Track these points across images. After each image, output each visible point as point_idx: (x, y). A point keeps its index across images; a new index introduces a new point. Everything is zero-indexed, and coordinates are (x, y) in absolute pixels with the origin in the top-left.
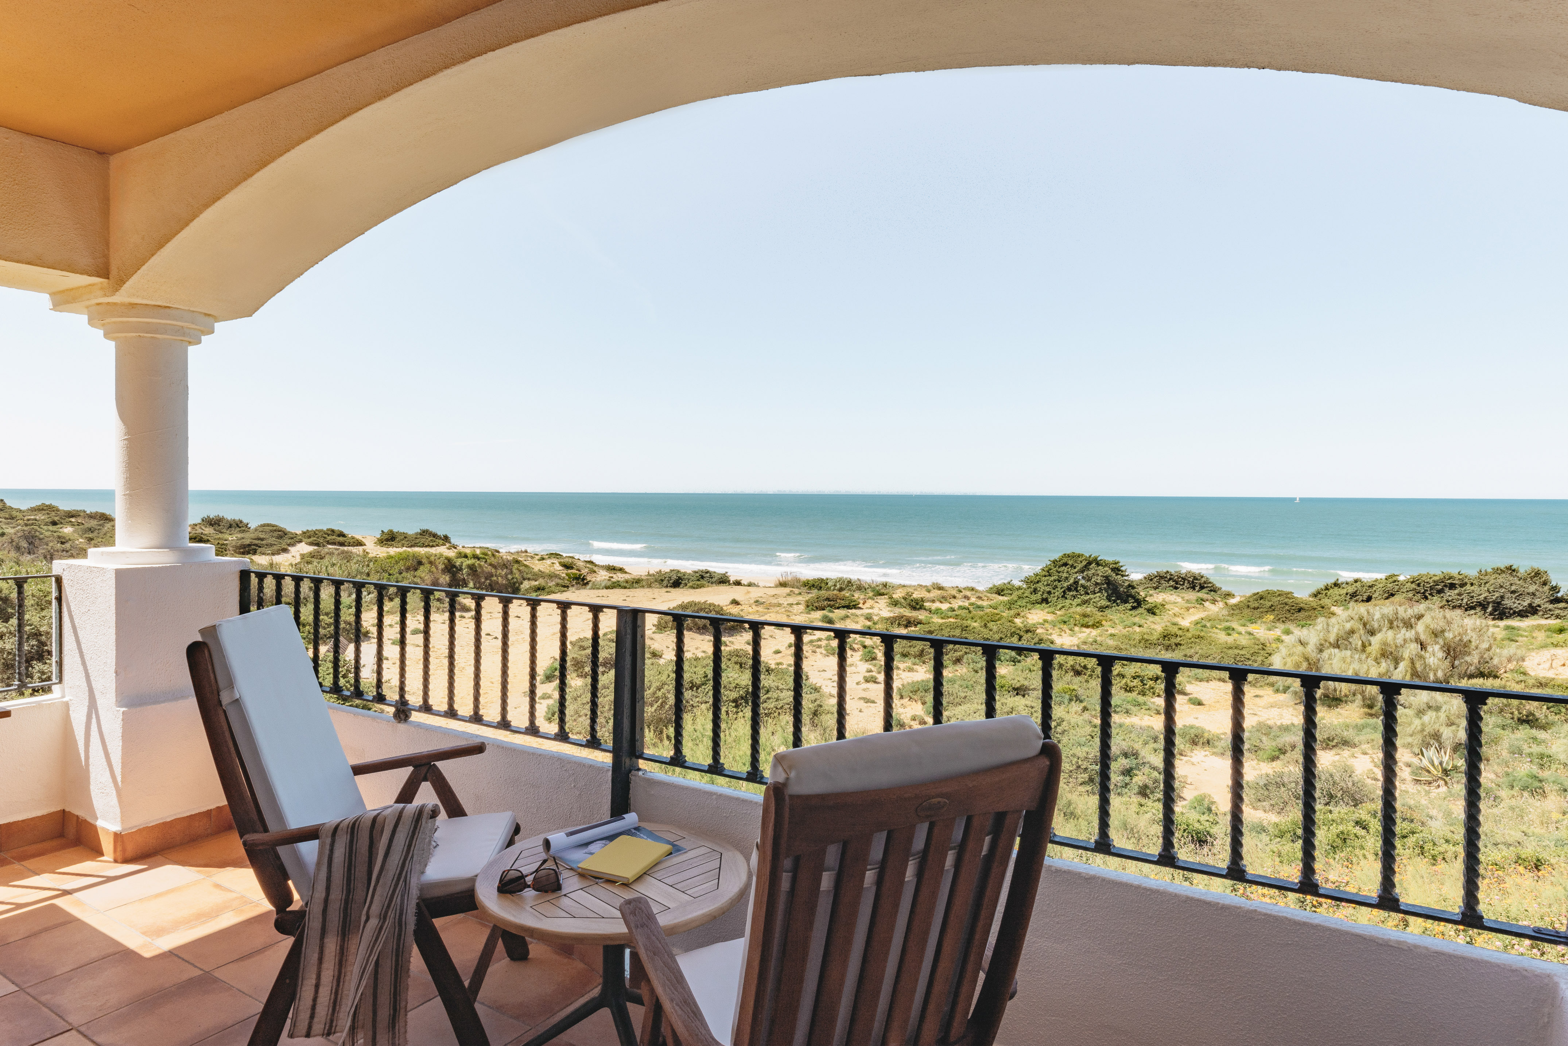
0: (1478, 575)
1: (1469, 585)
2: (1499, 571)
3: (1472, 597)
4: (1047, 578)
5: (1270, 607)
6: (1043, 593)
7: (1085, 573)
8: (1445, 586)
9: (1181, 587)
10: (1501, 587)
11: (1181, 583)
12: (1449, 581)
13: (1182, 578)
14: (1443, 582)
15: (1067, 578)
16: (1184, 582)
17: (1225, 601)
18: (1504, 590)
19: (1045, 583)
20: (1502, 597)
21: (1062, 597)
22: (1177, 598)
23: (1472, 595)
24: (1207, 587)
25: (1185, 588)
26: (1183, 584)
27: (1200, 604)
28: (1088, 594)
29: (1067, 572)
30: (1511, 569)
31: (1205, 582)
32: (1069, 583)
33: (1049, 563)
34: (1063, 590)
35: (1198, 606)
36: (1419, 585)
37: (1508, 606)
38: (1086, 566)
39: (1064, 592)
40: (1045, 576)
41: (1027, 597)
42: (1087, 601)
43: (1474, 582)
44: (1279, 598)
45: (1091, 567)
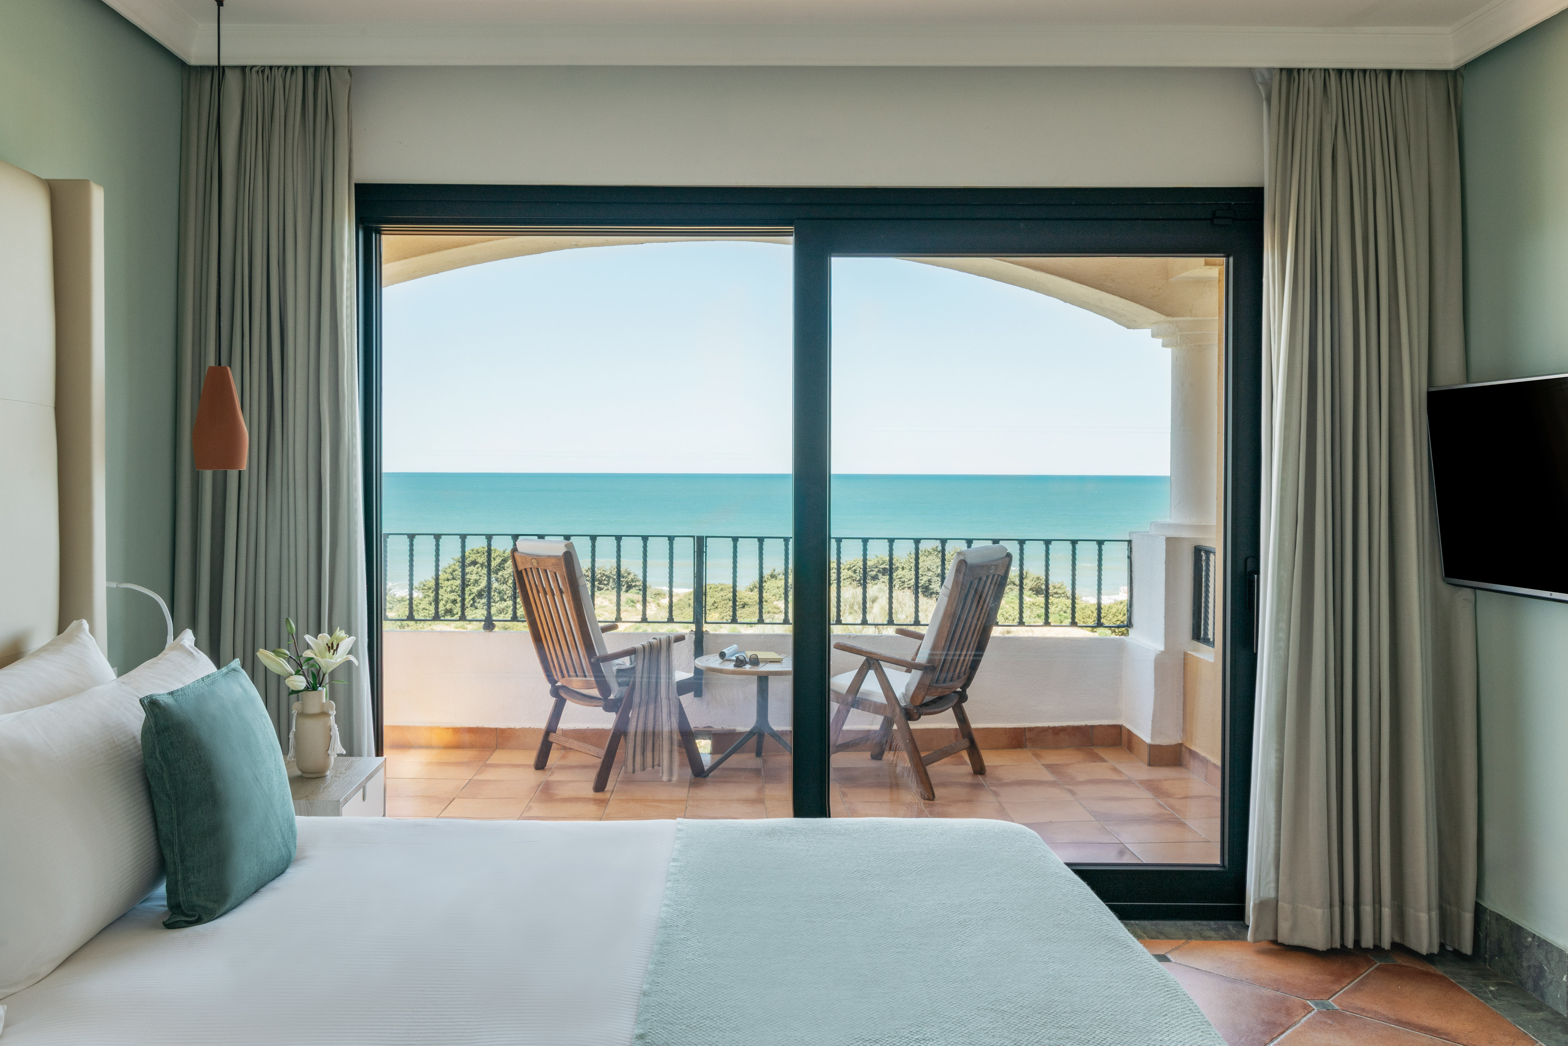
0: (908, 558)
1: (900, 569)
2: (927, 553)
3: (904, 582)
4: (451, 582)
5: (713, 605)
6: (447, 602)
7: (500, 574)
8: (879, 571)
9: (605, 588)
10: (929, 570)
11: (606, 582)
12: (882, 566)
13: (606, 576)
14: (877, 567)
15: (476, 581)
16: (609, 581)
17: (657, 601)
18: (931, 572)
19: (449, 589)
20: (930, 581)
21: (471, 606)
22: (604, 601)
23: (903, 579)
24: (635, 586)
25: (610, 589)
26: (608, 584)
27: (632, 606)
28: (505, 601)
29: (477, 573)
30: (936, 551)
31: (632, 581)
32: (479, 588)
33: (452, 562)
34: (472, 597)
35: (630, 609)
36: (855, 572)
37: (935, 591)
38: (500, 564)
39: (473, 599)
40: (448, 580)
41: (424, 609)
42: (503, 609)
43: (905, 566)
44: (722, 592)
45: (506, 565)
